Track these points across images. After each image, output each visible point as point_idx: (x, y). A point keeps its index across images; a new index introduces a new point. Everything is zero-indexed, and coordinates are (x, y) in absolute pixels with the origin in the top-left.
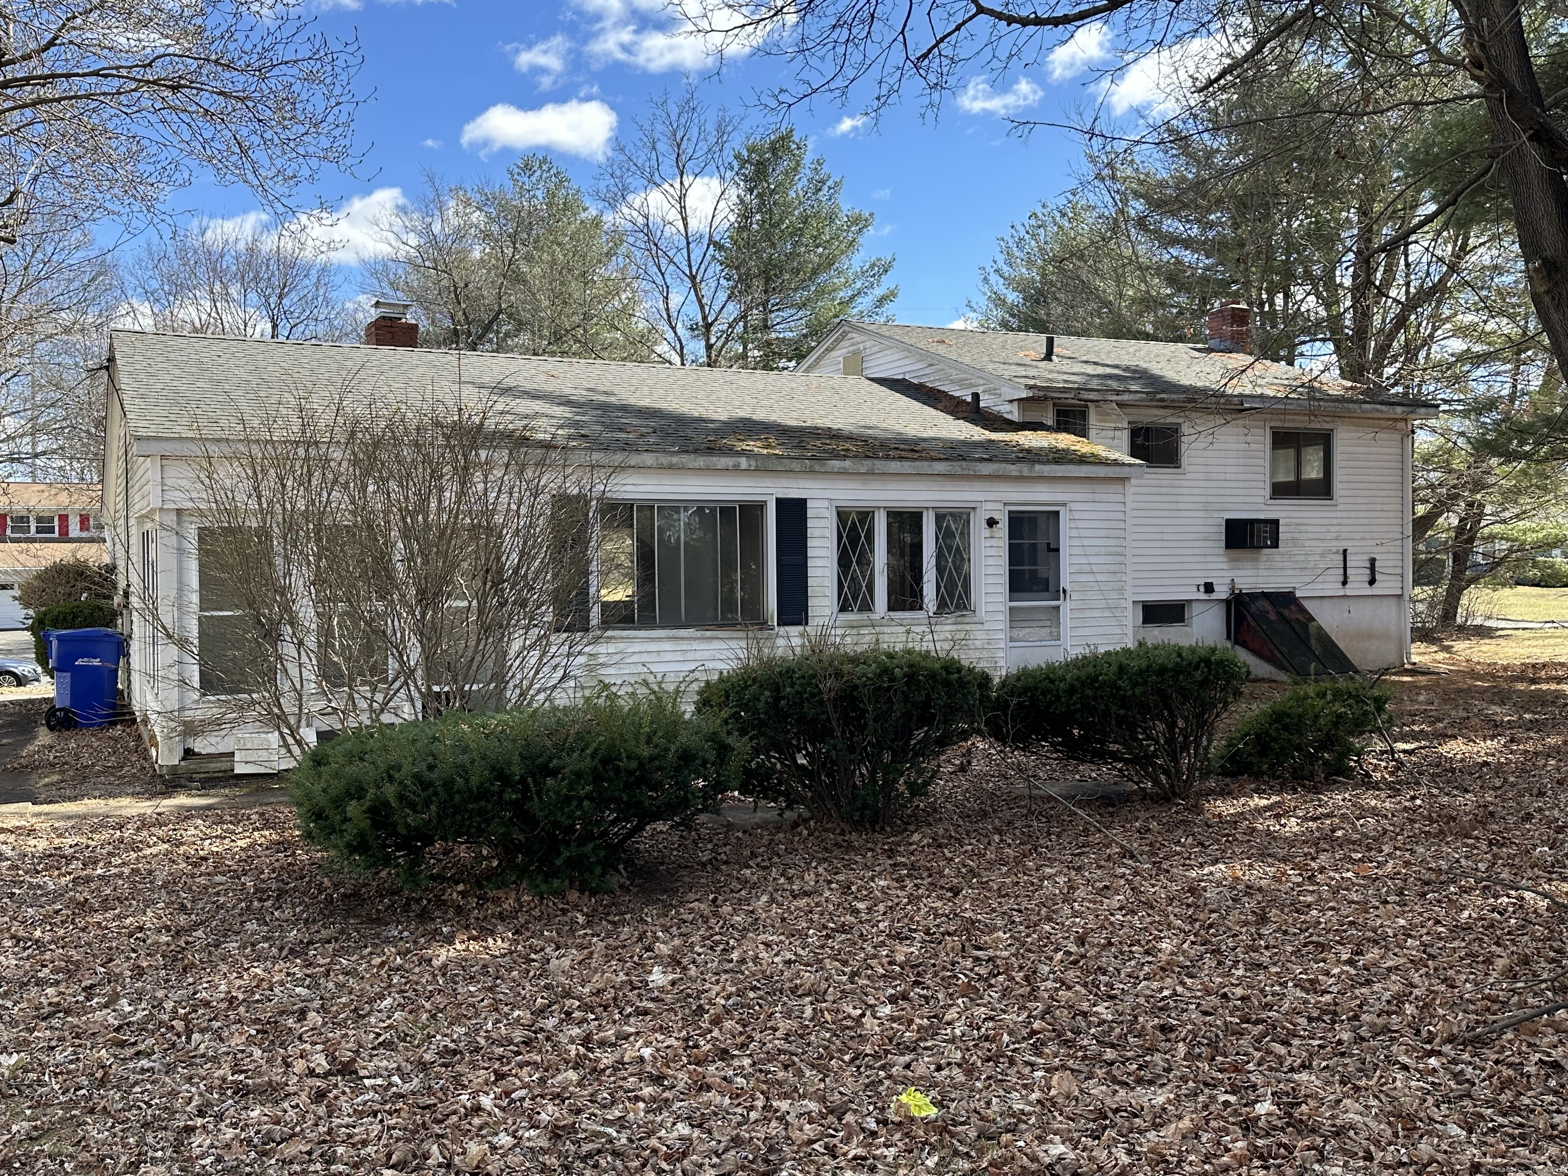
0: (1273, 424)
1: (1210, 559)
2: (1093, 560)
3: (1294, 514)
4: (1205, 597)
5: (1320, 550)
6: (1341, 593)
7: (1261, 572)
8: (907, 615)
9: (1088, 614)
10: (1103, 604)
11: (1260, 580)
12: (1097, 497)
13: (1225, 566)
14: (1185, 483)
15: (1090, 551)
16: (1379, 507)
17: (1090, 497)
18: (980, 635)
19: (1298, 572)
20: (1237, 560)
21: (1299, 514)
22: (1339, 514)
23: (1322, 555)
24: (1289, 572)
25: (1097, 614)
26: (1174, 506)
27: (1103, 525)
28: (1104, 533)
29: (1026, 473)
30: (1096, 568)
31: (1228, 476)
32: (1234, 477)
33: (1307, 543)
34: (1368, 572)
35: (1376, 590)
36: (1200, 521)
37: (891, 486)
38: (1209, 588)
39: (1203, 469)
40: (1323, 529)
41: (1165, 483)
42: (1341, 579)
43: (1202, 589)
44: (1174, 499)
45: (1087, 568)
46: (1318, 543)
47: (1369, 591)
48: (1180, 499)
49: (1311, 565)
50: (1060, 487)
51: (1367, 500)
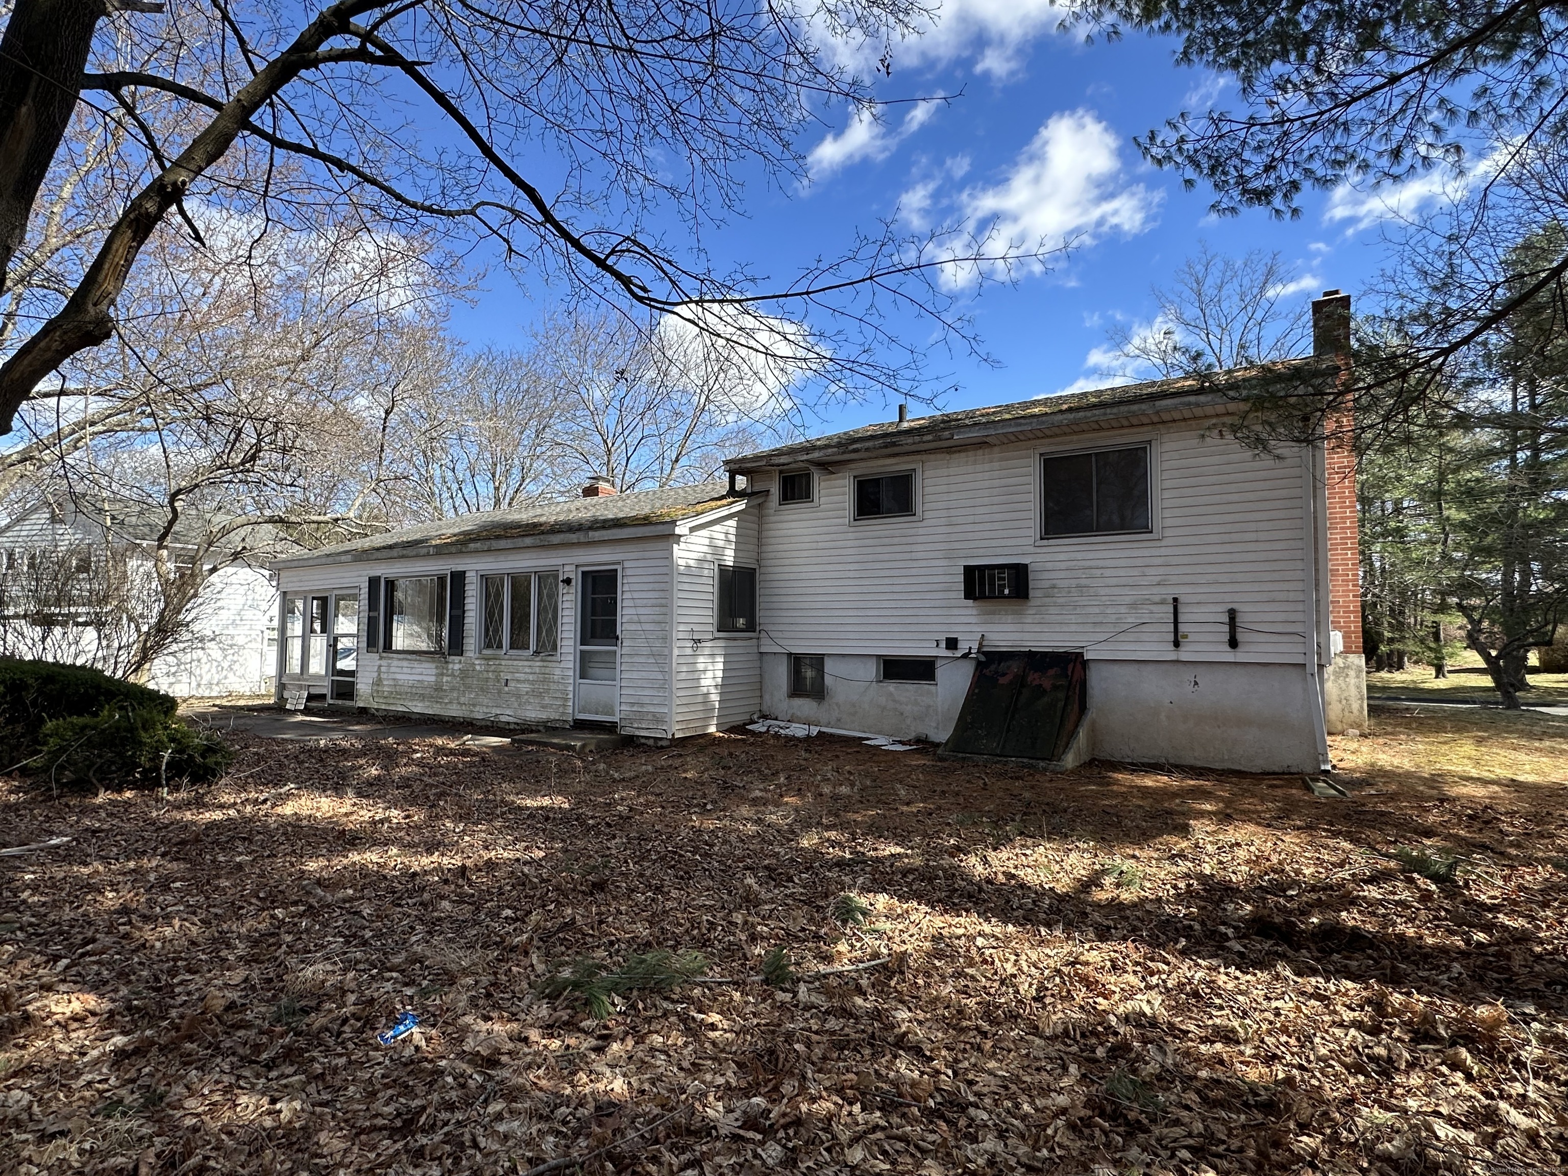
0: (1042, 451)
1: (956, 611)
2: (641, 611)
3: (1079, 556)
4: (949, 653)
5: (1128, 600)
6: (1172, 656)
7: (1027, 628)
8: (520, 652)
9: (636, 659)
10: (646, 651)
11: (1027, 636)
12: (648, 554)
13: (973, 620)
14: (921, 531)
15: (638, 602)
16: (1253, 536)
17: (640, 555)
18: (557, 672)
19: (1089, 628)
20: (993, 613)
21: (1090, 555)
22: (1163, 551)
23: (1133, 605)
24: (1073, 628)
25: (642, 659)
26: (907, 556)
27: (651, 579)
28: (651, 586)
29: (582, 540)
30: (643, 618)
31: (978, 519)
32: (987, 518)
33: (1102, 591)
34: (1226, 628)
35: (1239, 656)
36: (940, 571)
37: (511, 557)
38: (952, 644)
39: (944, 513)
40: (1135, 572)
41: (897, 533)
42: (1171, 637)
43: (943, 645)
44: (907, 548)
45: (635, 618)
46: (1126, 591)
47: (1229, 656)
48: (914, 548)
49: (1113, 618)
50: (618, 548)
51: (1222, 529)
